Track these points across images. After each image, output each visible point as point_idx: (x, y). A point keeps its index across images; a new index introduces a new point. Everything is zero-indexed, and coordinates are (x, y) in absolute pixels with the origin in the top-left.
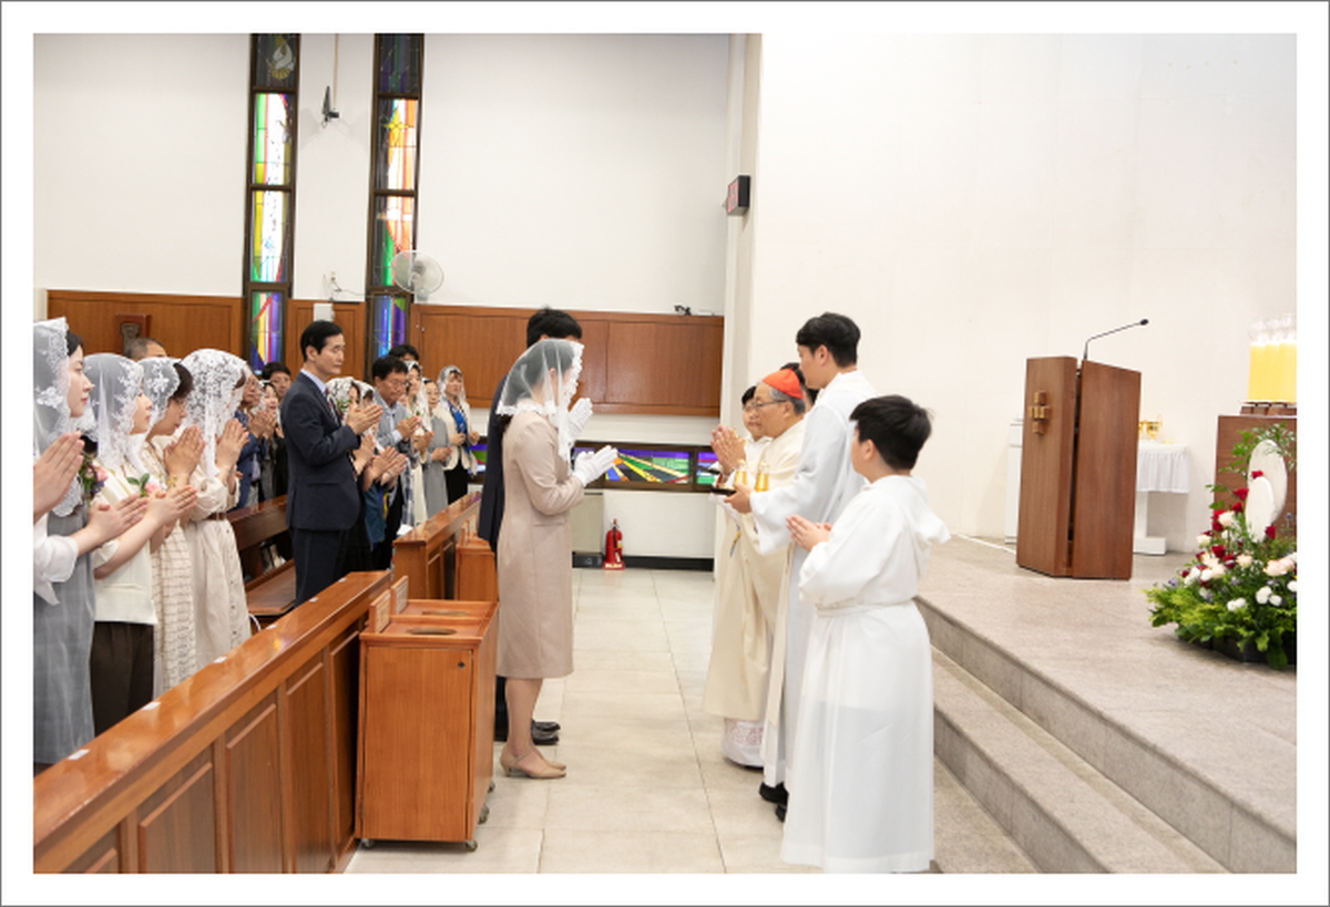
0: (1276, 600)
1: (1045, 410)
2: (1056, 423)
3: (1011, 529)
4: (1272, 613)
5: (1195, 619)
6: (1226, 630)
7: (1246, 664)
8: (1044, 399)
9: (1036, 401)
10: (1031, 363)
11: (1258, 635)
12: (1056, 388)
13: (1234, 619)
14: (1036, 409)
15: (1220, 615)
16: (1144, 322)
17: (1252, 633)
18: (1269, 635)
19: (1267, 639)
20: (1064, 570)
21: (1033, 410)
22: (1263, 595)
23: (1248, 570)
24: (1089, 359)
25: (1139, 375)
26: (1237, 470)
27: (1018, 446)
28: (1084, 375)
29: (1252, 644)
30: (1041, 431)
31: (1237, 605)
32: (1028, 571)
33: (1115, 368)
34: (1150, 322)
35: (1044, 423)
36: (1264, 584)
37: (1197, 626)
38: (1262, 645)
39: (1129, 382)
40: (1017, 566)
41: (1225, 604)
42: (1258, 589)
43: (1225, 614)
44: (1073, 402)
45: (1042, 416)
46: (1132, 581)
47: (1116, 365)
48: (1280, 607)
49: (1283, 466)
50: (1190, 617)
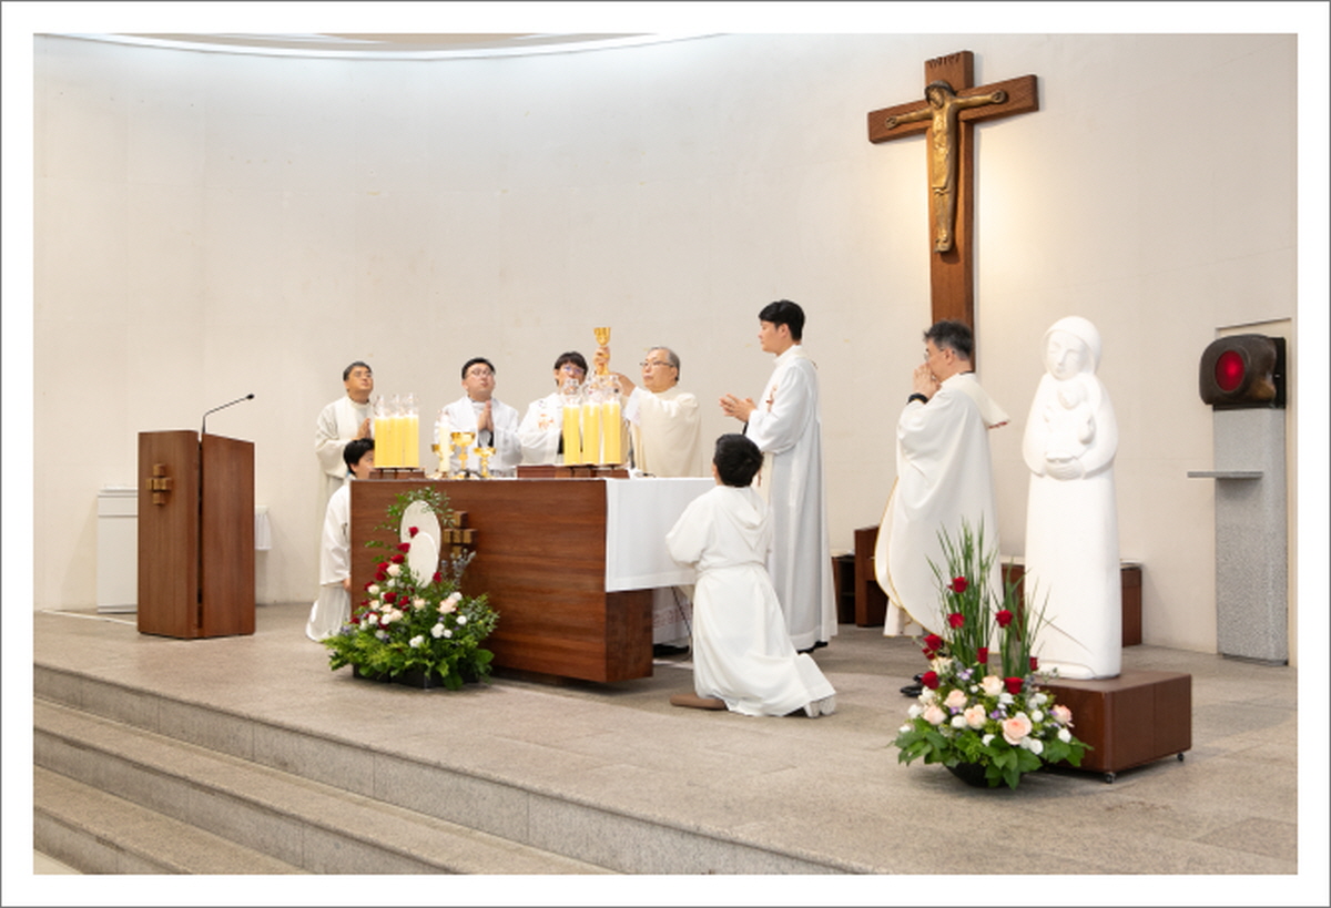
0: (448, 633)
1: (167, 482)
2: (180, 493)
3: (131, 598)
4: (445, 644)
5: (383, 658)
6: (414, 663)
7: (427, 690)
8: (165, 472)
9: (156, 473)
10: (143, 437)
11: (437, 664)
12: (178, 459)
13: (417, 652)
14: (156, 481)
15: (405, 651)
16: (251, 397)
17: (433, 663)
18: (448, 662)
19: (447, 667)
20: (195, 632)
21: (153, 482)
22: (438, 630)
23: (421, 611)
24: (208, 431)
25: (251, 445)
26: (389, 528)
27: (133, 516)
28: (205, 446)
29: (435, 674)
30: (163, 502)
31: (417, 641)
32: (151, 637)
33: (230, 440)
34: (256, 396)
35: (166, 494)
36: (436, 622)
37: (384, 664)
38: (444, 672)
39: (243, 452)
40: (138, 633)
41: (408, 643)
42: (433, 626)
43: (410, 651)
44: (196, 473)
45: (164, 488)
46: (257, 634)
47: (231, 437)
48: (451, 638)
49: (437, 522)
50: (378, 657)
